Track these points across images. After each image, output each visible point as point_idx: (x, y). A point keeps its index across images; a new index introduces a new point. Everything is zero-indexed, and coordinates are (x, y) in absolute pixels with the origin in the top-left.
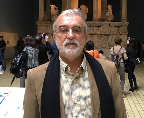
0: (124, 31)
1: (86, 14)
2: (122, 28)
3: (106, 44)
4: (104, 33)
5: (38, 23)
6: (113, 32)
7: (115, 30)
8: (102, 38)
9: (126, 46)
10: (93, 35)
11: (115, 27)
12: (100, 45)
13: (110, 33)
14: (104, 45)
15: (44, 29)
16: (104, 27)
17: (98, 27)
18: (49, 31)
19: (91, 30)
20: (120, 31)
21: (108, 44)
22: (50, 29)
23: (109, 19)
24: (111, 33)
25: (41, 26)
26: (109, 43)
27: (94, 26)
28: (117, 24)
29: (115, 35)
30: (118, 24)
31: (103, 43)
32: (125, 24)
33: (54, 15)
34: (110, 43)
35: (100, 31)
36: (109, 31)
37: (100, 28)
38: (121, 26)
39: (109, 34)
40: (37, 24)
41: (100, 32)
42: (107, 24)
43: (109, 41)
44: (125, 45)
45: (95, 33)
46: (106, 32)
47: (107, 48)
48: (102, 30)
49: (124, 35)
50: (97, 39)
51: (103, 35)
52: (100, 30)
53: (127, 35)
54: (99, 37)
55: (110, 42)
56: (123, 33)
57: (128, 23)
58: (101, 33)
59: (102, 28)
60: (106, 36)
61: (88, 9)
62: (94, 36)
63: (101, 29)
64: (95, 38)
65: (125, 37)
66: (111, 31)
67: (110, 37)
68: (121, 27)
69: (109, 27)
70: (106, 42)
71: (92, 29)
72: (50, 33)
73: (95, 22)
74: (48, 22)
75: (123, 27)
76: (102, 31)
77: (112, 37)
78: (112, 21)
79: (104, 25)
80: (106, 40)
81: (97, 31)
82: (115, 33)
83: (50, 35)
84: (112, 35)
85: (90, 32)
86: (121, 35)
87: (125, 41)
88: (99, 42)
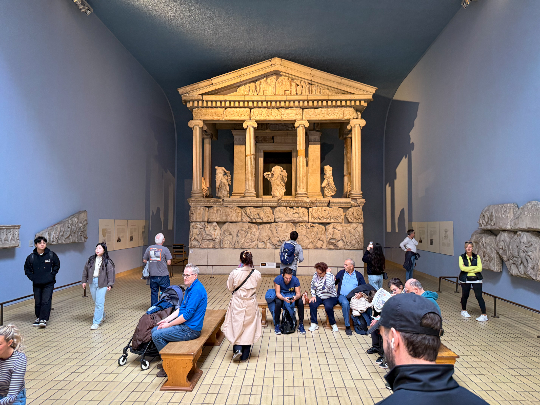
0: (356, 216)
1: (284, 184)
2: (352, 211)
3: (323, 242)
4: (318, 220)
5: (191, 201)
6: (336, 217)
7: (339, 215)
8: (315, 229)
9: (361, 245)
10: (298, 224)
11: (340, 209)
12: (311, 244)
13: (330, 220)
14: (319, 244)
15: (204, 213)
16: (318, 209)
17: (307, 208)
18: (214, 217)
19: (293, 214)
20: (349, 217)
21: (326, 240)
22: (215, 212)
23: (328, 192)
24: (332, 221)
25: (198, 207)
26: (328, 239)
27: (298, 207)
28: (343, 203)
29: (339, 224)
30: (345, 203)
31: (317, 239)
32: (359, 203)
33: (223, 185)
34: (330, 240)
35: (310, 216)
36: (328, 216)
37: (310, 210)
38: (350, 206)
39: (327, 222)
40: (190, 204)
41: (310, 218)
42: (323, 203)
43: (328, 236)
44: (358, 242)
45: (302, 219)
46: (322, 219)
47: (323, 249)
48: (314, 215)
49: (357, 223)
50: (306, 232)
51: (317, 224)
52: (310, 213)
53: (363, 223)
54: (309, 227)
55: (330, 236)
56: (355, 220)
57: (365, 201)
58: (312, 220)
59: (314, 211)
60: (322, 227)
61: (287, 175)
62: (299, 226)
63: (313, 213)
64: (301, 230)
65: (359, 227)
66: (332, 215)
67: (330, 227)
68: (350, 208)
69: (328, 207)
70: (323, 237)
71: (296, 213)
72: (216, 220)
73: (300, 199)
74: (211, 200)
75: (354, 208)
76: (315, 216)
77: (334, 227)
78: (333, 197)
79: (319, 204)
80: (323, 233)
81: (305, 216)
82: (338, 219)
83: (215, 224)
84: (333, 224)
85: (292, 217)
86: (351, 223)
87: (359, 236)
88: (308, 237)
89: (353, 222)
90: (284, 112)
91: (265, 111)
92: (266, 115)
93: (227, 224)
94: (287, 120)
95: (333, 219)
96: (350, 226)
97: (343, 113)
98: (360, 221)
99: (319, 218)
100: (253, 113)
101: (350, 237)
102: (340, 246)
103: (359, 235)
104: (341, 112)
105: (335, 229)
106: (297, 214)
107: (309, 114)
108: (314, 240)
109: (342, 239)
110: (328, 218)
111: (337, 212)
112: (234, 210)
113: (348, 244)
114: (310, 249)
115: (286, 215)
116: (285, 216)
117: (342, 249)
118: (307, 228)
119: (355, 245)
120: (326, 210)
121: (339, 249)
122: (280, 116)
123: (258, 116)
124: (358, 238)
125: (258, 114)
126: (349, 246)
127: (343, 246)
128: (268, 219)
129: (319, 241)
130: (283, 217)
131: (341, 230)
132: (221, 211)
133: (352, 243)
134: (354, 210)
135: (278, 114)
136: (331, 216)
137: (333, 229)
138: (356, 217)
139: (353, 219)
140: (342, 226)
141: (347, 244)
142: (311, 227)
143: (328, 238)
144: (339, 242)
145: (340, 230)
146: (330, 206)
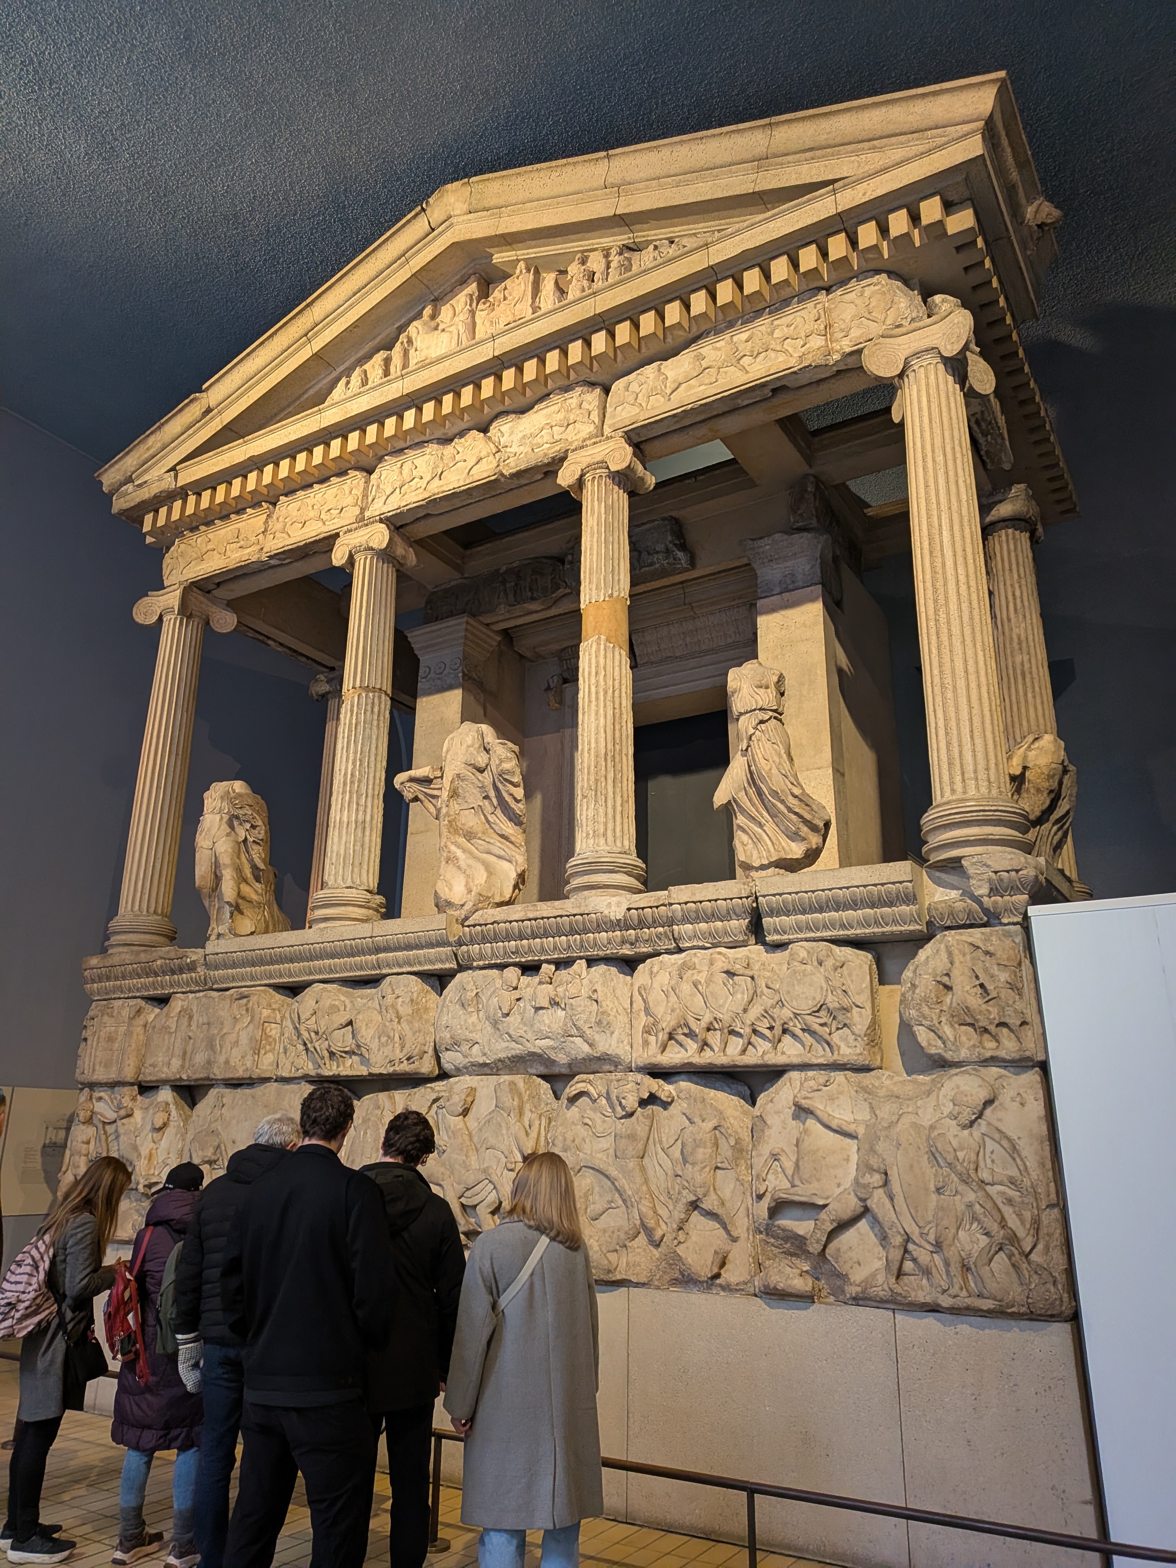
0: (975, 1001)
2: (940, 963)
3: (727, 1227)
4: (692, 1046)
6: (814, 1022)
7: (832, 1002)
8: (672, 1123)
9: (1040, 1269)
11: (848, 951)
12: (642, 1239)
13: (775, 1043)
14: (700, 1243)
15: (129, 1035)
16: (685, 967)
17: (628, 966)
20: (914, 1012)
21: (747, 1213)
22: (174, 1027)
23: (758, 841)
24: (791, 1049)
26: (765, 1207)
28: (854, 904)
29: (839, 1077)
30: (873, 903)
31: (681, 1206)
32: (981, 891)
34: (774, 1212)
35: (640, 1020)
36: (755, 1011)
37: (642, 975)
38: (921, 928)
39: (752, 1058)
41: (637, 1040)
42: (714, 914)
43: (762, 1178)
44: (1015, 1239)
45: (586, 1048)
47: (727, 1288)
48: (660, 1011)
49: (988, 1062)
50: (606, 1143)
51: (684, 1085)
53: (1040, 1069)
54: (631, 1102)
55: (775, 1183)
56: (967, 1035)
58: (653, 1055)
59: (662, 982)
60: (725, 1100)
62: (573, 1100)
63: (658, 999)
64: (582, 1131)
65: (1006, 1096)
66: (783, 1004)
67: (777, 1106)
69: (754, 949)
70: (727, 1189)
71: (554, 1003)
72: (169, 1073)
75: (952, 937)
76: (668, 1022)
79: (688, 928)
81: (602, 1024)
82: (836, 1038)
83: (166, 1095)
84: (794, 1075)
85: (529, 1036)
86: (941, 1064)
87: (1012, 1181)
88: (622, 1182)
89: (949, 1056)
90: (512, 433)
91: (427, 457)
92: (427, 478)
93: (213, 1092)
94: (523, 467)
95: (794, 1036)
96: (929, 1093)
97: (828, 326)
98: (1009, 1047)
99: (691, 1035)
100: (378, 486)
101: (938, 1190)
102: (858, 1275)
103: (1014, 1172)
104: (811, 326)
105: (811, 1122)
106: (561, 1013)
107: (631, 399)
108: (663, 1212)
109: (866, 1210)
110: (755, 1031)
111: (819, 978)
112: (247, 1010)
113: (923, 1256)
114: (637, 1285)
115: (495, 1024)
116: (489, 1028)
117: (880, 1303)
118: (620, 1112)
119: (985, 1271)
120: (738, 968)
121: (858, 1300)
122: (491, 458)
123: (398, 490)
124: (1010, 1201)
125: (398, 484)
126: (927, 1272)
127: (881, 1278)
128: (399, 1054)
129: (696, 1216)
130: (476, 1037)
131: (861, 1131)
132: (191, 1018)
133: (952, 1253)
134: (950, 954)
135: (483, 454)
136: (776, 1012)
137: (796, 1117)
138: (968, 1010)
139: (947, 1031)
140: (865, 1090)
141: (914, 1260)
142: (643, 1103)
143: (760, 1197)
144: (849, 1237)
145: (851, 1128)
146: (769, 938)
